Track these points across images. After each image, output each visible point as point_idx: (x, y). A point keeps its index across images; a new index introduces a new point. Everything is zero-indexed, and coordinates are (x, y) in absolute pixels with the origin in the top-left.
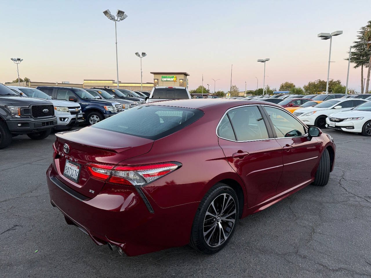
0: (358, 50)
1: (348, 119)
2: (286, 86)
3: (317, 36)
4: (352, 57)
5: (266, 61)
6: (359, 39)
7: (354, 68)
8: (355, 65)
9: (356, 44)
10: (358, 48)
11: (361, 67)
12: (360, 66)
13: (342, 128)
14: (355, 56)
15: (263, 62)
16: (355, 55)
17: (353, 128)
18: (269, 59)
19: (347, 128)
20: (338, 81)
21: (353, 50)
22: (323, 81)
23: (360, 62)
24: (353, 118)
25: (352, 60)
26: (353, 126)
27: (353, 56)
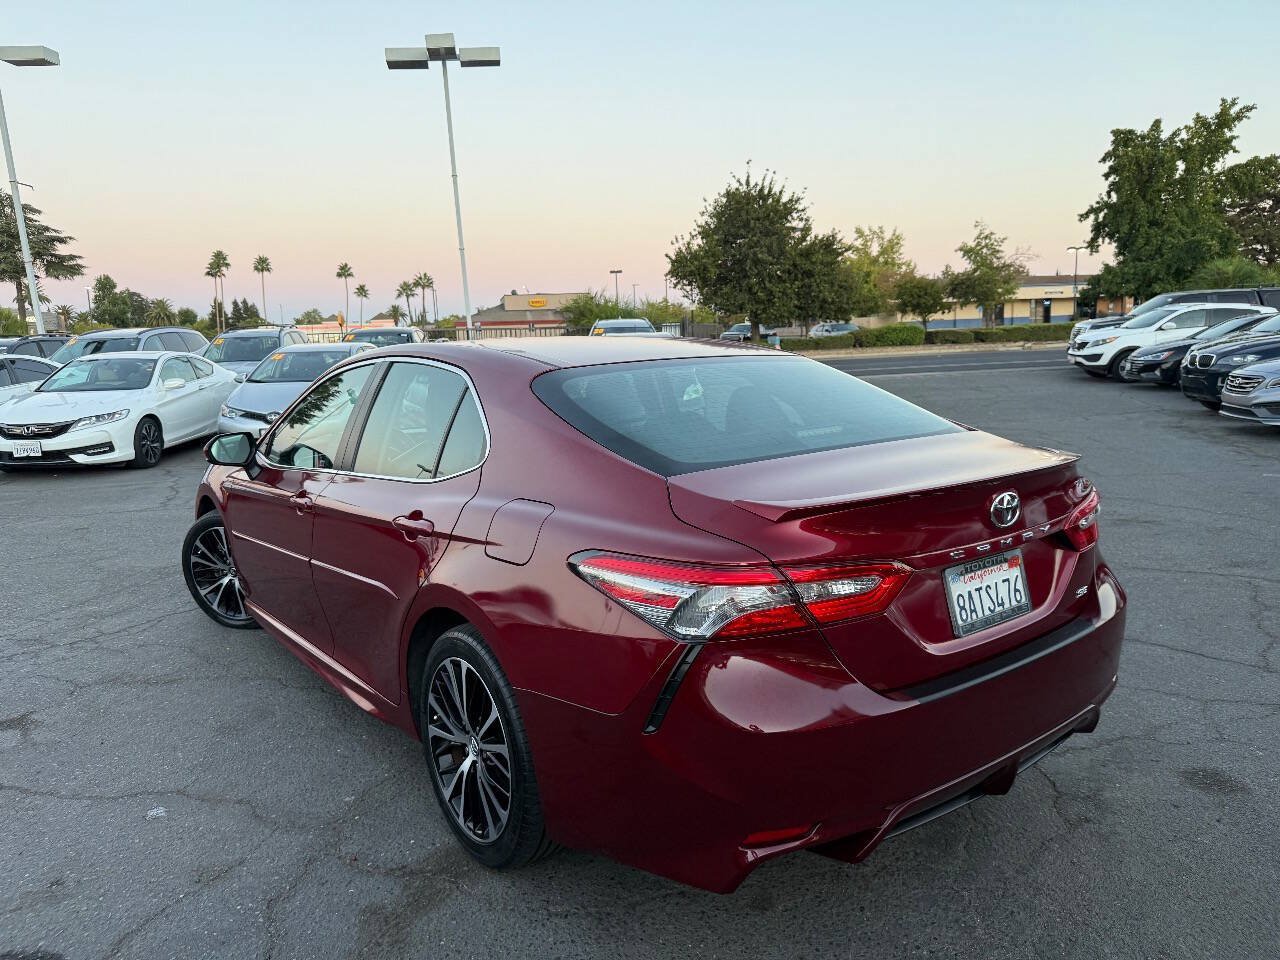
1: (84, 423)
13: (71, 456)
17: (110, 448)
19: (90, 452)
24: (97, 417)
26: (111, 442)
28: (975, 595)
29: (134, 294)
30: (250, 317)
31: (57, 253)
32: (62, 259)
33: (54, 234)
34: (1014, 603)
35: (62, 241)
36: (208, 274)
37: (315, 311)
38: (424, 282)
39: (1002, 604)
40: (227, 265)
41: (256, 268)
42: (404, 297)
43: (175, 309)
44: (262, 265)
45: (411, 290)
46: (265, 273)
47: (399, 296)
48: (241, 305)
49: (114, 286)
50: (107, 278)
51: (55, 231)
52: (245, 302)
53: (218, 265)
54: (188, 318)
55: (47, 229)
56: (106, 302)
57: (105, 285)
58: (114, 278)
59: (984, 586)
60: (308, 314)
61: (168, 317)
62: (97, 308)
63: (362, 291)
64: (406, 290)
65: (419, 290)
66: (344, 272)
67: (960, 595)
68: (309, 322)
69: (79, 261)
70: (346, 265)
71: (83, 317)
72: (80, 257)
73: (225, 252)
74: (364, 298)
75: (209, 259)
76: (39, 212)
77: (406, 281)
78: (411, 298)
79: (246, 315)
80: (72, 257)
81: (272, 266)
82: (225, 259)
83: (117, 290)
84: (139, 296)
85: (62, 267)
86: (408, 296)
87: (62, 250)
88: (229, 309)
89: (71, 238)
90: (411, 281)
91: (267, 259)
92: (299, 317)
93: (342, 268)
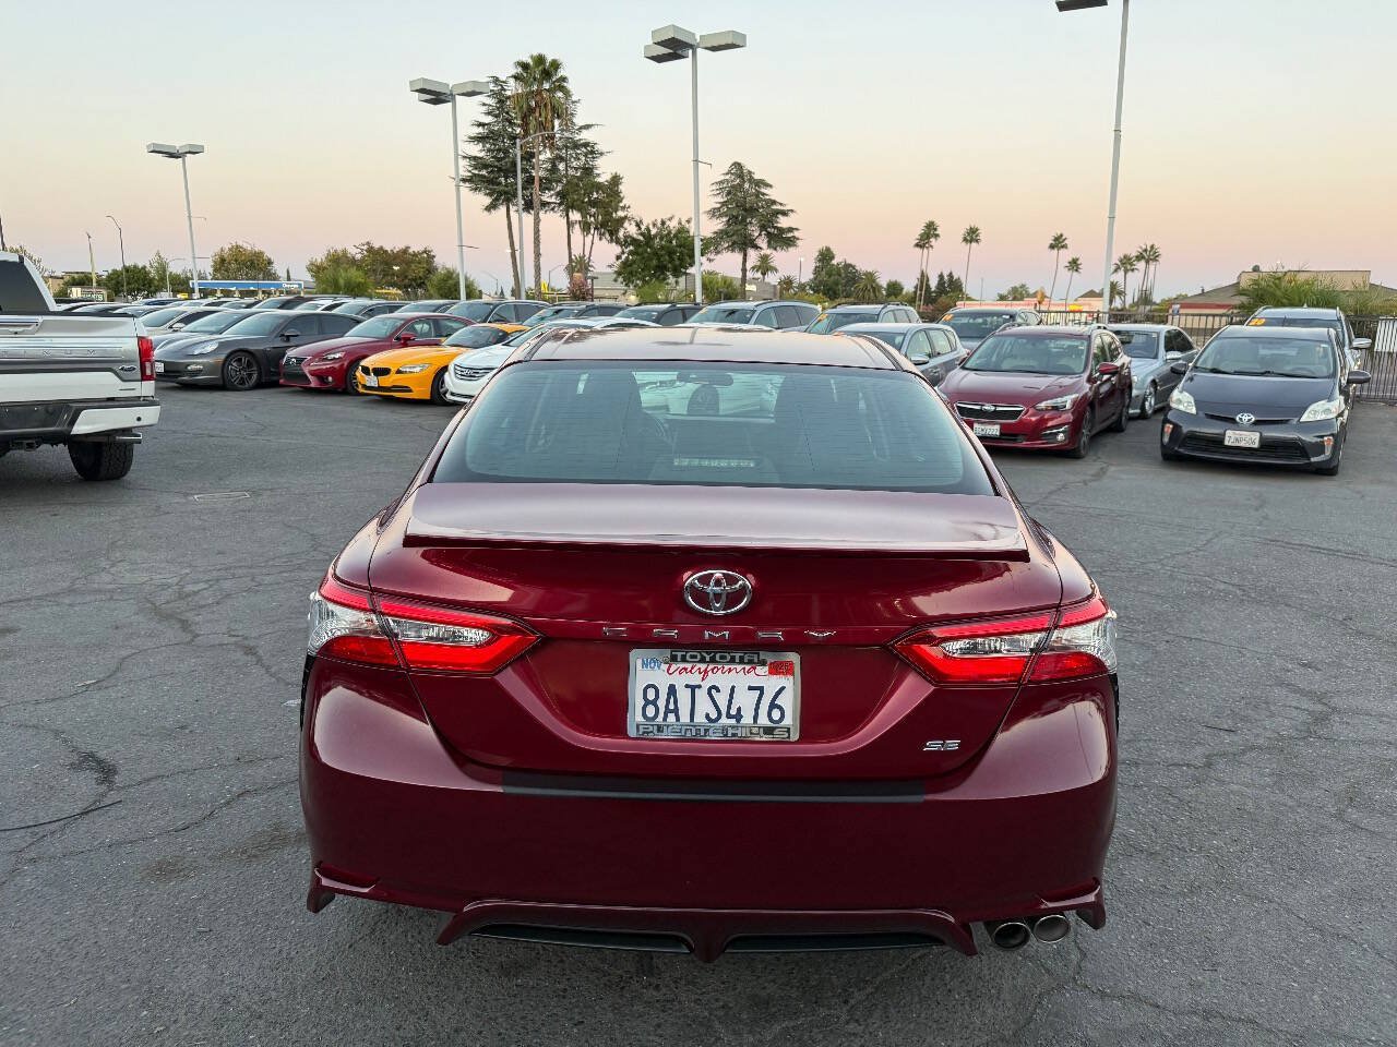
0: (489, 150)
2: (236, 261)
3: (409, 89)
4: (475, 175)
5: (190, 152)
6: (489, 113)
7: (486, 212)
8: (488, 200)
9: (480, 130)
10: (488, 146)
11: (503, 209)
12: (501, 207)
14: (484, 172)
15: (172, 155)
16: (485, 166)
18: (203, 147)
20: (425, 252)
21: (476, 150)
22: (381, 248)
23: (500, 194)
25: (474, 181)
27: (476, 172)
28: (684, 697)
29: (850, 265)
30: (953, 291)
31: (779, 225)
32: (781, 230)
33: (779, 207)
34: (763, 720)
35: (784, 213)
36: (917, 245)
37: (1023, 286)
38: (1149, 256)
39: (738, 716)
40: (937, 236)
41: (965, 240)
42: (1121, 273)
43: (883, 282)
44: (972, 236)
45: (1131, 264)
46: (974, 244)
47: (1116, 271)
48: (946, 278)
49: (833, 258)
50: (828, 249)
51: (781, 204)
52: (951, 275)
53: (929, 234)
54: (894, 289)
55: (774, 202)
56: (824, 273)
57: (826, 256)
58: (835, 250)
59: (706, 685)
60: (1015, 290)
61: (874, 289)
62: (815, 279)
63: (1074, 265)
64: (1126, 264)
65: (1141, 265)
66: (1058, 243)
67: (653, 686)
68: (1014, 299)
69: (796, 234)
70: (1061, 235)
71: (802, 287)
72: (797, 229)
73: (937, 222)
74: (1075, 273)
75: (919, 230)
76: (771, 186)
77: (1128, 253)
78: (1130, 274)
79: (951, 289)
80: (791, 230)
81: (981, 237)
82: (935, 229)
83: (834, 262)
84: (854, 267)
85: (783, 239)
86: (1126, 272)
87: (783, 222)
88: (933, 284)
89: (792, 211)
90: (1134, 254)
91: (977, 230)
92: (1004, 292)
93: (1056, 239)
